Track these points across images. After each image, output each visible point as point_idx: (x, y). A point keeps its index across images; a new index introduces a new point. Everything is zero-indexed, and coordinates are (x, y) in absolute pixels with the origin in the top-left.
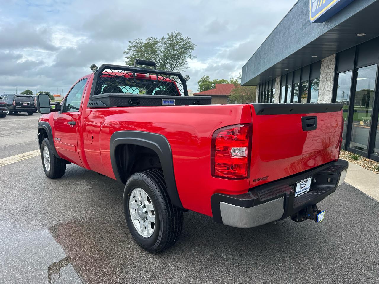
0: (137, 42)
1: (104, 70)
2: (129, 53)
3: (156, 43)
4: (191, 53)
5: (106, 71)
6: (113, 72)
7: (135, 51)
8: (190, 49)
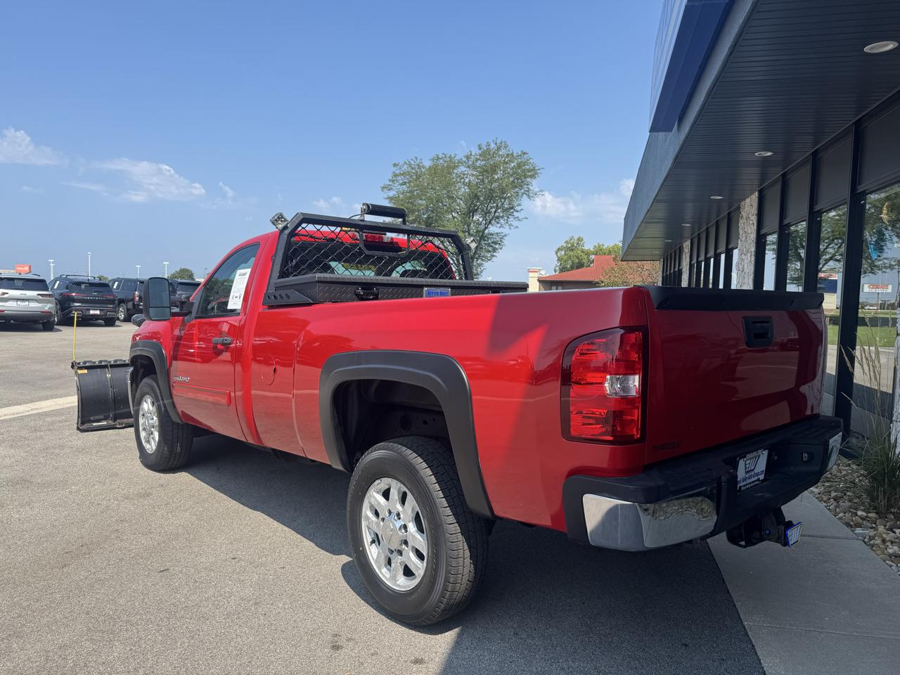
0: (410, 165)
1: (299, 225)
2: (392, 189)
3: (452, 165)
4: (530, 187)
5: (303, 228)
6: (318, 230)
7: (405, 183)
8: (528, 176)
